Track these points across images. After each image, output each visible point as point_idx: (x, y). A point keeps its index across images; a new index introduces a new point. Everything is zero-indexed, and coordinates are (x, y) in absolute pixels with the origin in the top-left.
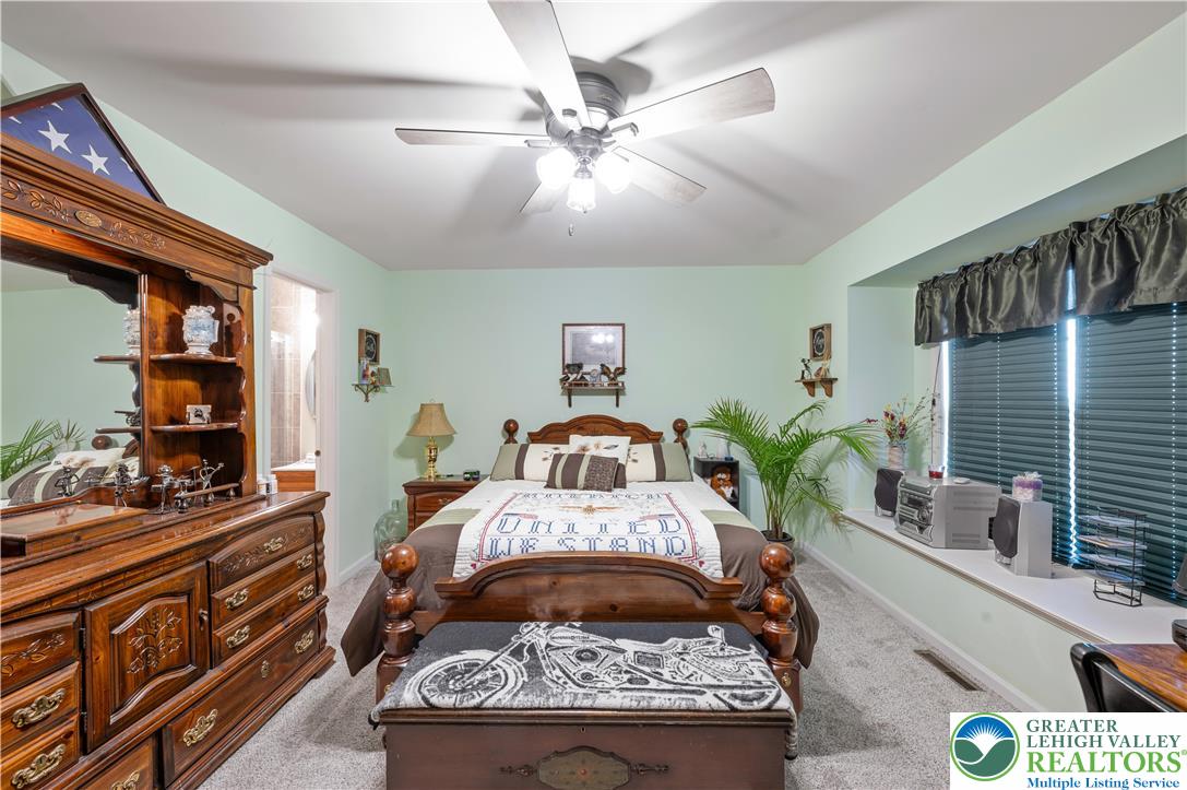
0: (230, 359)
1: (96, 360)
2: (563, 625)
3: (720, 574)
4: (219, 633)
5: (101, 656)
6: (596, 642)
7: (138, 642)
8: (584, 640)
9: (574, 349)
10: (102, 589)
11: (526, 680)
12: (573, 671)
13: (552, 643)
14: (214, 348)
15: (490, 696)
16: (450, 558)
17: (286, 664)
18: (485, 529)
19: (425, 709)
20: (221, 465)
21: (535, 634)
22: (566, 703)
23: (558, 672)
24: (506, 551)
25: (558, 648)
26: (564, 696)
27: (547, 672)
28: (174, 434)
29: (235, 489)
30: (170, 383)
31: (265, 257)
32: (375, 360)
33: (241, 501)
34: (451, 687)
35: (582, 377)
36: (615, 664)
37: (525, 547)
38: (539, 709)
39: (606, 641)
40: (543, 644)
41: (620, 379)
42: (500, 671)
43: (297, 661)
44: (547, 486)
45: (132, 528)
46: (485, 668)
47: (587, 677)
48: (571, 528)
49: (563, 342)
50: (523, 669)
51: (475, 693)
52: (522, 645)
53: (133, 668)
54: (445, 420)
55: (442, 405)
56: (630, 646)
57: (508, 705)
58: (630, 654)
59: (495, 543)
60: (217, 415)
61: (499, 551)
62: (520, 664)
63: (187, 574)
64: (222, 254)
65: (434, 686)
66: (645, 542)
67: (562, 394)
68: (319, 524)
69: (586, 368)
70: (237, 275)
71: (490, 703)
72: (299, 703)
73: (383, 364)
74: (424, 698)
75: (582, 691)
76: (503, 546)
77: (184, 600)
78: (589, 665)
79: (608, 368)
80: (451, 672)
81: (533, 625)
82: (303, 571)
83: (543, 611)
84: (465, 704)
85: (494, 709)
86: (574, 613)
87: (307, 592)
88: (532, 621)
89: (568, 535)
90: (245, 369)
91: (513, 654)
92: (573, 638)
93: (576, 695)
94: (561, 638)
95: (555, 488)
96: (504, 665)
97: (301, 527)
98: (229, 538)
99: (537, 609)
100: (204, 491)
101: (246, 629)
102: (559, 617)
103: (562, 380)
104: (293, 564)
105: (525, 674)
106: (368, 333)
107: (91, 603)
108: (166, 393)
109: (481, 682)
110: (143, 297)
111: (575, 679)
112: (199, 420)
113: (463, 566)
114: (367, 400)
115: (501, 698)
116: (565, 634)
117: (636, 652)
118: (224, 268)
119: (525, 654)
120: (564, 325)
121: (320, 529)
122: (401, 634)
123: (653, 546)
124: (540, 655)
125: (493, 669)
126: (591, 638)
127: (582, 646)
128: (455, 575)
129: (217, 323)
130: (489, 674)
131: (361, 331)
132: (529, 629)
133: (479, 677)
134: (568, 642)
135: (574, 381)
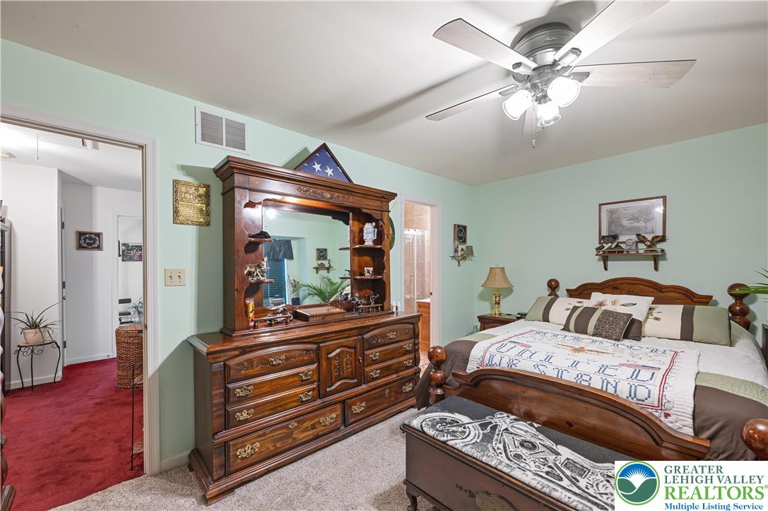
0: (379, 246)
1: (340, 249)
2: (526, 422)
3: (690, 432)
4: (367, 369)
5: (324, 363)
6: (541, 440)
7: (336, 362)
8: (534, 436)
9: (610, 224)
10: (324, 338)
11: (478, 441)
12: (511, 449)
13: (510, 429)
14: (374, 242)
15: (452, 440)
16: (466, 361)
17: (399, 396)
18: (489, 347)
19: (420, 431)
20: (378, 295)
21: (503, 420)
22: (493, 464)
23: (501, 446)
24: (498, 363)
25: (512, 433)
26: (494, 458)
27: (494, 443)
28: (362, 280)
29: (381, 307)
30: (360, 258)
31: (393, 196)
32: (464, 241)
33: (383, 313)
34: (437, 427)
35: (617, 246)
36: (545, 459)
37: (511, 363)
38: (476, 459)
39: (549, 443)
40: (504, 426)
41: (660, 246)
42: (467, 431)
43: (404, 396)
44: (564, 329)
45: (340, 317)
46: (460, 426)
47: (518, 456)
48: (548, 359)
49: (600, 218)
50: (481, 436)
51: (446, 435)
52: (491, 423)
53: (335, 374)
54: (505, 278)
55: (503, 268)
56: (566, 453)
57: (460, 449)
58: (563, 458)
59: (492, 357)
60: (375, 272)
61: (493, 363)
62: (481, 432)
63: (355, 340)
64: (375, 198)
65: (430, 423)
66: (608, 382)
67: (599, 260)
68: (416, 330)
69: (622, 239)
70: (381, 206)
71: (451, 443)
72: (403, 416)
73: (469, 243)
74: (421, 426)
75: (507, 462)
76: (496, 360)
77: (353, 351)
78: (524, 451)
79: (644, 237)
80: (443, 420)
81: (505, 415)
82: (407, 352)
83: (519, 411)
84: (439, 438)
85: (452, 447)
86: (541, 419)
87: (409, 363)
88: (506, 412)
89: (544, 363)
90: (386, 250)
91: (480, 425)
92: (526, 432)
93: (501, 462)
94: (518, 428)
95: (586, 334)
96: (472, 428)
97: (406, 329)
98: (371, 328)
99: (516, 407)
100: (372, 305)
101: (378, 371)
102: (528, 417)
103: (598, 249)
104: (401, 347)
105: (480, 438)
106: (459, 226)
107: (321, 343)
108: (359, 263)
109: (453, 431)
110: (351, 222)
111: (509, 454)
112: (368, 274)
113: (472, 367)
114: (459, 265)
115: (458, 443)
116: (522, 427)
117: (568, 459)
118: (376, 204)
119: (489, 428)
120: (601, 205)
121: (416, 333)
122: (436, 395)
123: (615, 387)
124: (497, 432)
125: (465, 428)
126: (539, 437)
127: (528, 438)
128: (467, 371)
129: (376, 230)
130: (460, 429)
131: (455, 225)
132: (502, 416)
133: (454, 429)
134: (522, 433)
135: (610, 249)
